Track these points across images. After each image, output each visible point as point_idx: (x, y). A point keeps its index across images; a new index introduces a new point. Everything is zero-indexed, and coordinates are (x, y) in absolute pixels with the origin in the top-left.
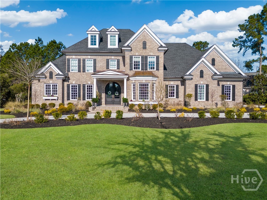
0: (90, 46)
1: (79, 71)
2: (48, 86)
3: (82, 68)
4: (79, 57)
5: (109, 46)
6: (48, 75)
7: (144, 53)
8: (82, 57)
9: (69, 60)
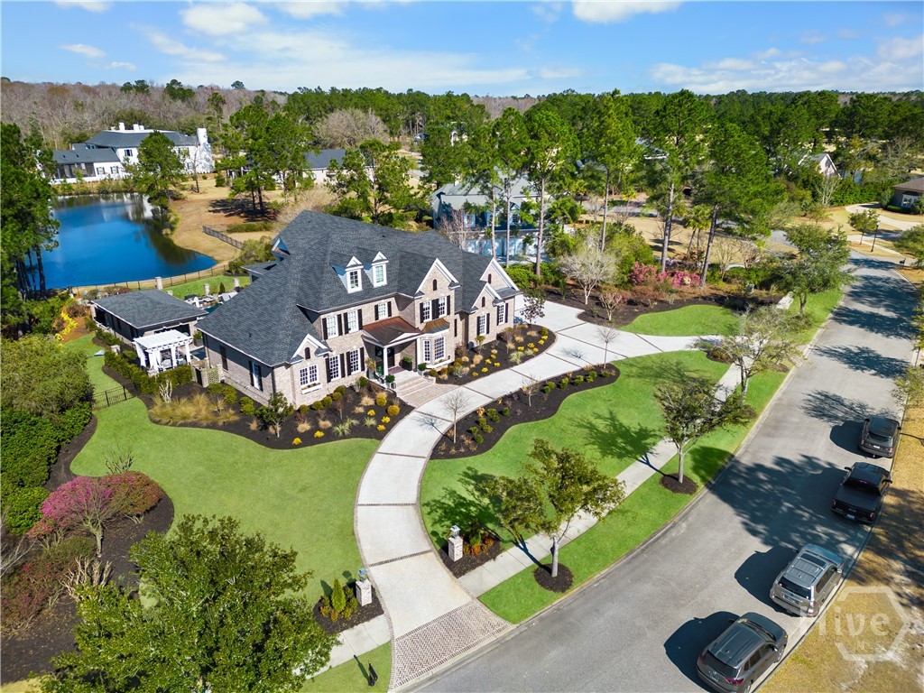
0: (350, 290)
1: (341, 334)
2: (303, 372)
3: (344, 328)
4: (339, 313)
5: (376, 285)
6: (303, 355)
7: (435, 295)
8: (342, 312)
9: (325, 320)
